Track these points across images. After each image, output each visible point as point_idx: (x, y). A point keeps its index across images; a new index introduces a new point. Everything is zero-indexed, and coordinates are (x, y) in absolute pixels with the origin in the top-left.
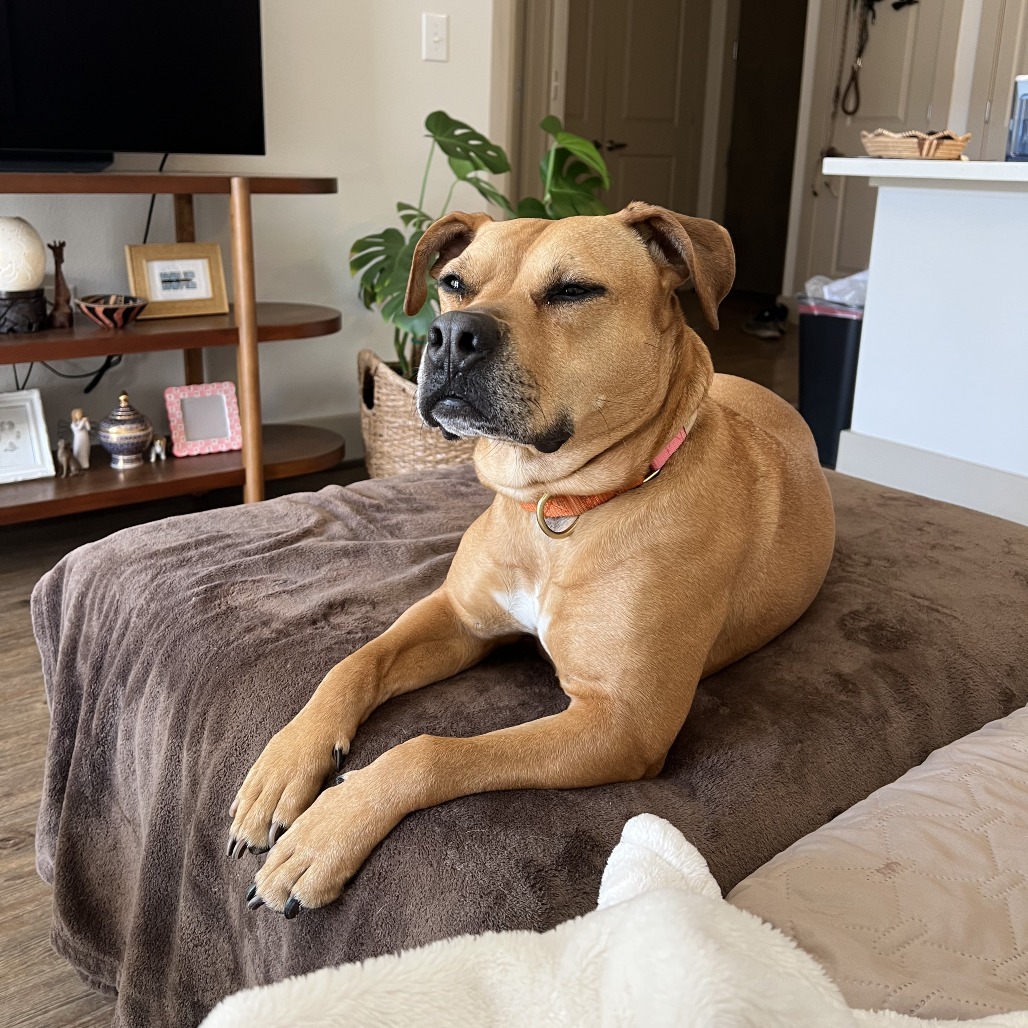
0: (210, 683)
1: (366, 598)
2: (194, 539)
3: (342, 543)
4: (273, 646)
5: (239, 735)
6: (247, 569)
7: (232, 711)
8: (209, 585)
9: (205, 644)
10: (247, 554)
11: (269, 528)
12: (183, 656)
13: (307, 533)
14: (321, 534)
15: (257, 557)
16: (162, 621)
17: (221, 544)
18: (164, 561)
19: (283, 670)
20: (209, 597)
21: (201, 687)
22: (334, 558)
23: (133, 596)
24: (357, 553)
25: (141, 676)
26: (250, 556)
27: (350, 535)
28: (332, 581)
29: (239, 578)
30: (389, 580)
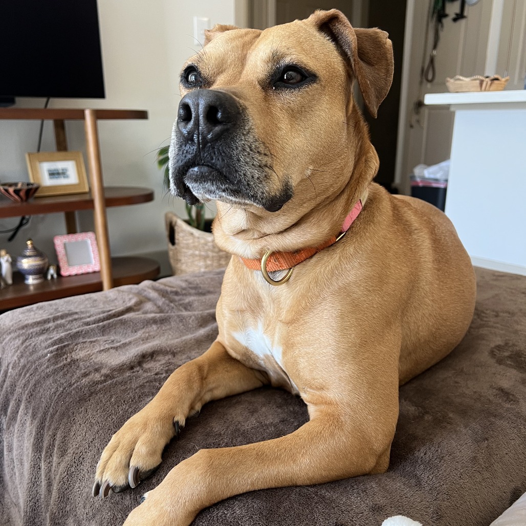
0: (58, 413)
1: (168, 350)
2: (52, 316)
3: (153, 315)
4: (102, 385)
5: (77, 451)
6: (87, 334)
7: (73, 434)
8: (59, 346)
9: (55, 386)
10: (88, 324)
11: (104, 308)
12: (40, 394)
13: (129, 310)
14: (138, 310)
15: (94, 325)
16: (28, 371)
17: (71, 319)
18: (31, 330)
19: (108, 403)
20: (59, 353)
21: (52, 417)
22: (147, 325)
23: (10, 355)
24: (163, 321)
25: (15, 409)
26: (90, 325)
27: (158, 311)
28: (145, 340)
29: (81, 340)
30: (184, 338)
